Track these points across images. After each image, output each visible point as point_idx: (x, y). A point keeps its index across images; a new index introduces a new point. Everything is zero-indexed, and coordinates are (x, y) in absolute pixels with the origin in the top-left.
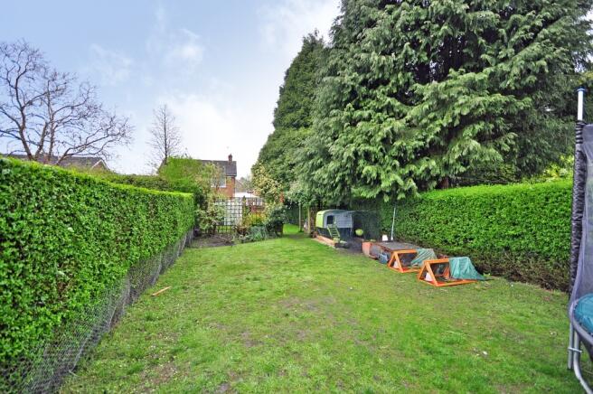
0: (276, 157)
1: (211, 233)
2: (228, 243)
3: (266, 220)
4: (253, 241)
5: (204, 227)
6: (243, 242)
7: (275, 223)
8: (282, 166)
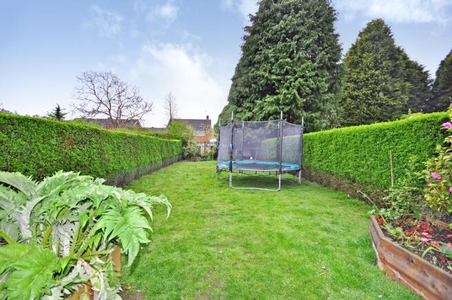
2: (195, 161)
3: (214, 152)
4: (206, 160)
6: (201, 161)
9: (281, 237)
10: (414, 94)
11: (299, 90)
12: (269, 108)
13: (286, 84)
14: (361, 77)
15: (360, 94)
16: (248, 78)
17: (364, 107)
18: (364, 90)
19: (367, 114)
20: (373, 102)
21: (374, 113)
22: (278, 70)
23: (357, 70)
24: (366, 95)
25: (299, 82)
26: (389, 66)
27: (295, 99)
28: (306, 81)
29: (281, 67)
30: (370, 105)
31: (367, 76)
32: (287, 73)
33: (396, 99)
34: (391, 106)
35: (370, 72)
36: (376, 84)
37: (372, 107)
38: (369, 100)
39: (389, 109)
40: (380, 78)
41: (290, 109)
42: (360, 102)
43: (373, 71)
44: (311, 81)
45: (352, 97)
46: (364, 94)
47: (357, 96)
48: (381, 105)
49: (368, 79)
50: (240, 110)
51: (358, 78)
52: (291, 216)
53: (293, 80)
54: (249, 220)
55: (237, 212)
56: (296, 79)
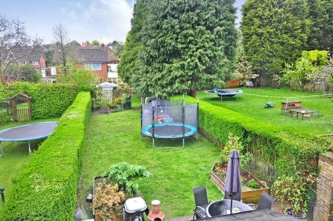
0: (130, 62)
1: (98, 109)
2: (106, 113)
3: (123, 102)
4: (117, 112)
5: (95, 106)
6: (112, 112)
7: (127, 103)
8: (133, 69)
9: (182, 174)
10: (317, 27)
11: (199, 59)
12: (176, 73)
13: (189, 53)
14: (266, 14)
15: (265, 32)
16: (157, 42)
17: (267, 44)
18: (269, 29)
19: (271, 52)
20: (275, 40)
21: (276, 51)
22: (183, 39)
23: (263, 5)
24: (270, 34)
25: (200, 53)
26: (291, 4)
27: (196, 66)
28: (206, 50)
29: (186, 37)
30: (273, 43)
31: (271, 14)
32: (190, 42)
33: (295, 37)
34: (291, 45)
35: (274, 10)
36: (279, 22)
37: (275, 45)
38: (272, 38)
39: (290, 47)
40: (282, 16)
41: (193, 74)
42: (264, 39)
43: (277, 9)
44: (209, 52)
45: (258, 35)
46: (268, 32)
47: (262, 33)
48: (282, 44)
49: (271, 16)
50: (150, 69)
51: (263, 15)
52: (188, 165)
53: (195, 49)
54: (169, 169)
55: (162, 165)
56: (198, 49)
